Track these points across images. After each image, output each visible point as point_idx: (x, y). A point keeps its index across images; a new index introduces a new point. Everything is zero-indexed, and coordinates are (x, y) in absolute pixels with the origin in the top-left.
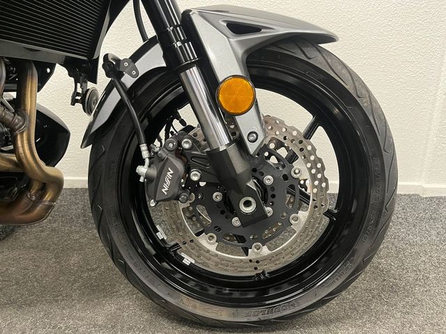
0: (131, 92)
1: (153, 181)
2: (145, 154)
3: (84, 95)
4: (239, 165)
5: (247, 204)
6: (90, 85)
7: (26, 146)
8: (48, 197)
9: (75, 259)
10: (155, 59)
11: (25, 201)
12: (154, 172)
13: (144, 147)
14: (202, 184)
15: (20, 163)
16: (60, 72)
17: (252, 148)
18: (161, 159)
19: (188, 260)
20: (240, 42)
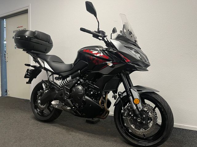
0: (121, 99)
1: (124, 113)
2: (123, 109)
3: (114, 96)
4: (137, 112)
5: (139, 120)
6: (116, 94)
7: (105, 105)
8: (107, 114)
9: (109, 130)
10: (125, 94)
11: (103, 115)
12: (124, 112)
13: (123, 108)
14: (132, 115)
15: (104, 108)
16: (111, 92)
17: (140, 110)
18: (125, 110)
19: (130, 131)
20: (138, 93)
